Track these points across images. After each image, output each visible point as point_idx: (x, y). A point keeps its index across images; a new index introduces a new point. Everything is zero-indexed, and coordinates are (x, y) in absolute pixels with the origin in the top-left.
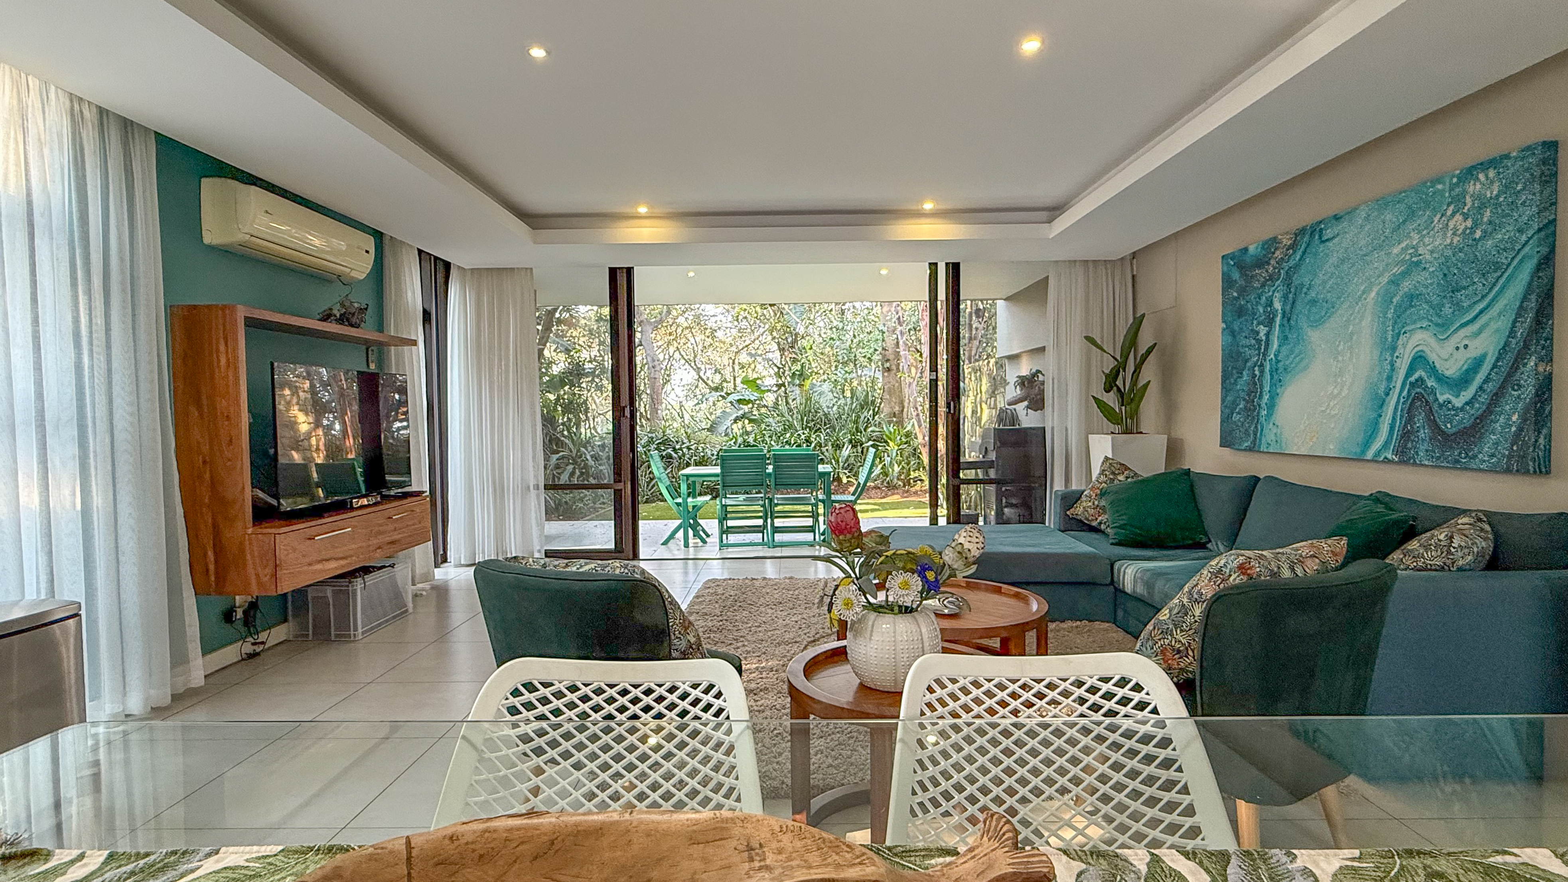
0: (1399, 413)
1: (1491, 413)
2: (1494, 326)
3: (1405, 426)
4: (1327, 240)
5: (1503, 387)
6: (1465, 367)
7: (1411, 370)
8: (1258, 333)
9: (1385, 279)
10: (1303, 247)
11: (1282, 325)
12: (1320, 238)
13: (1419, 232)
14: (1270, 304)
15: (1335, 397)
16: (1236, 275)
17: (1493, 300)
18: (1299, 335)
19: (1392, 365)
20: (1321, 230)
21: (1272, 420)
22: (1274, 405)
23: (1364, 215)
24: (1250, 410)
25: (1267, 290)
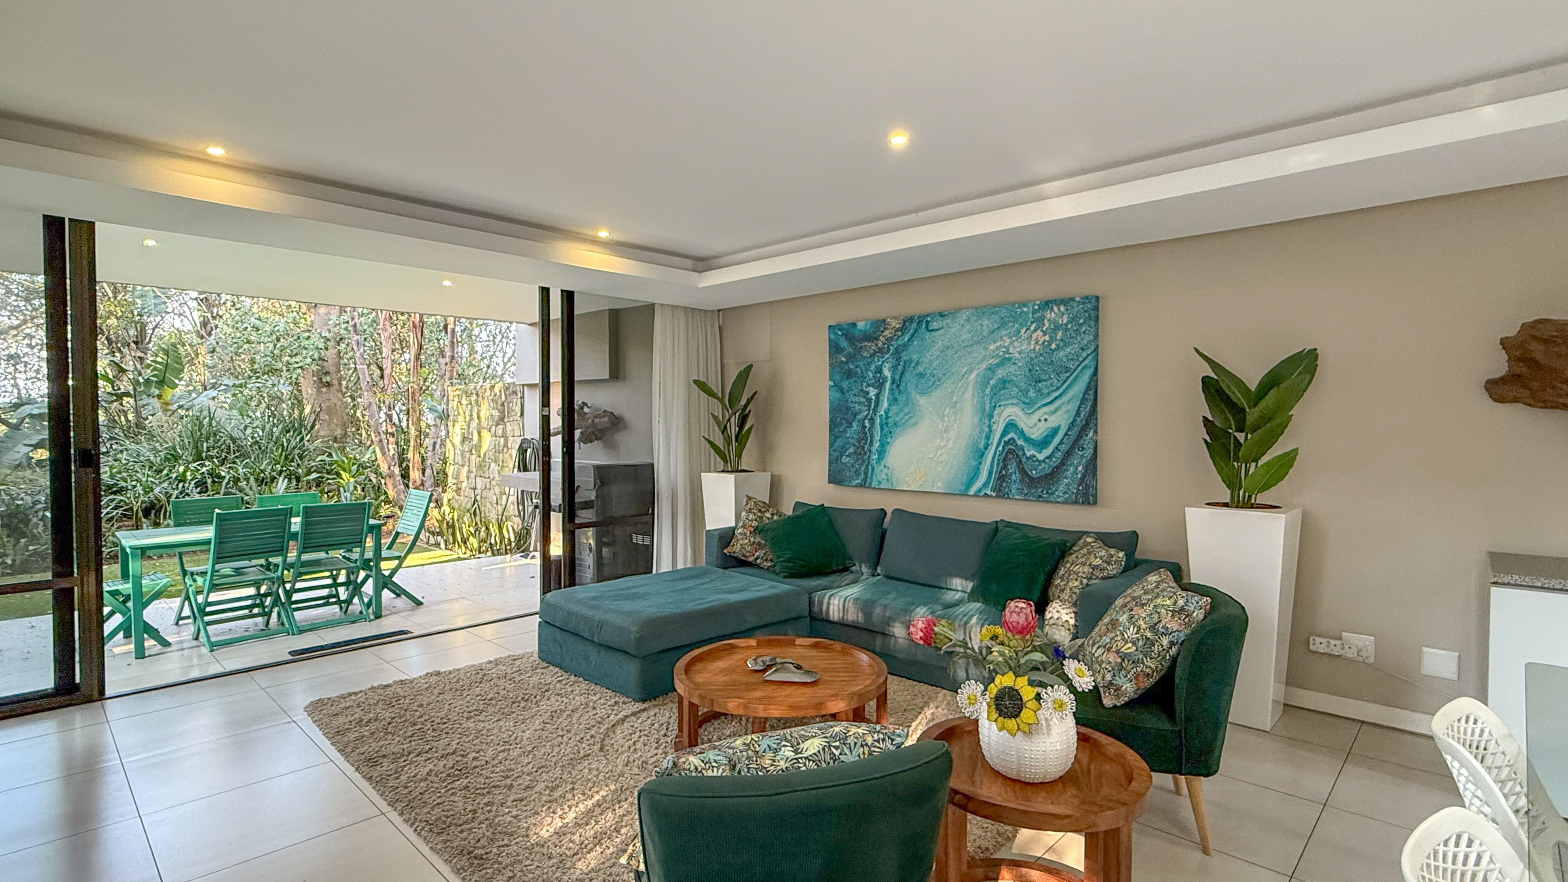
0: (996, 462)
1: (1064, 465)
2: (1064, 409)
3: (1001, 471)
4: (933, 330)
5: (1072, 448)
6: (1046, 433)
7: (1005, 433)
8: (868, 393)
9: (984, 366)
10: (912, 331)
11: (891, 389)
12: (927, 327)
13: (1010, 338)
14: (879, 370)
15: (941, 449)
16: (844, 343)
17: (1064, 391)
18: (907, 399)
19: (990, 427)
20: (928, 322)
21: (883, 464)
22: (885, 452)
23: (965, 317)
24: (860, 454)
25: (876, 359)
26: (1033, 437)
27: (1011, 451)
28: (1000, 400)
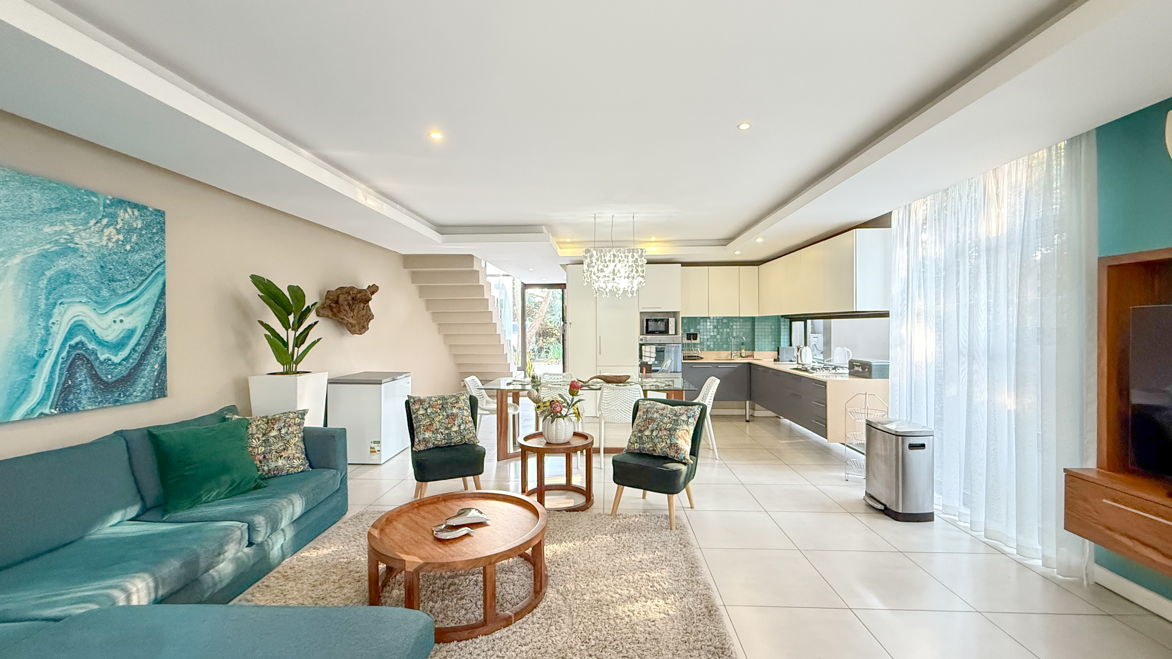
0: (57, 372)
1: (141, 365)
2: (141, 310)
3: (66, 381)
5: (148, 348)
6: (122, 335)
7: (71, 334)
9: (35, 250)
13: (74, 225)
17: (140, 294)
19: (47, 329)
26: (107, 339)
27: (79, 357)
28: (62, 296)
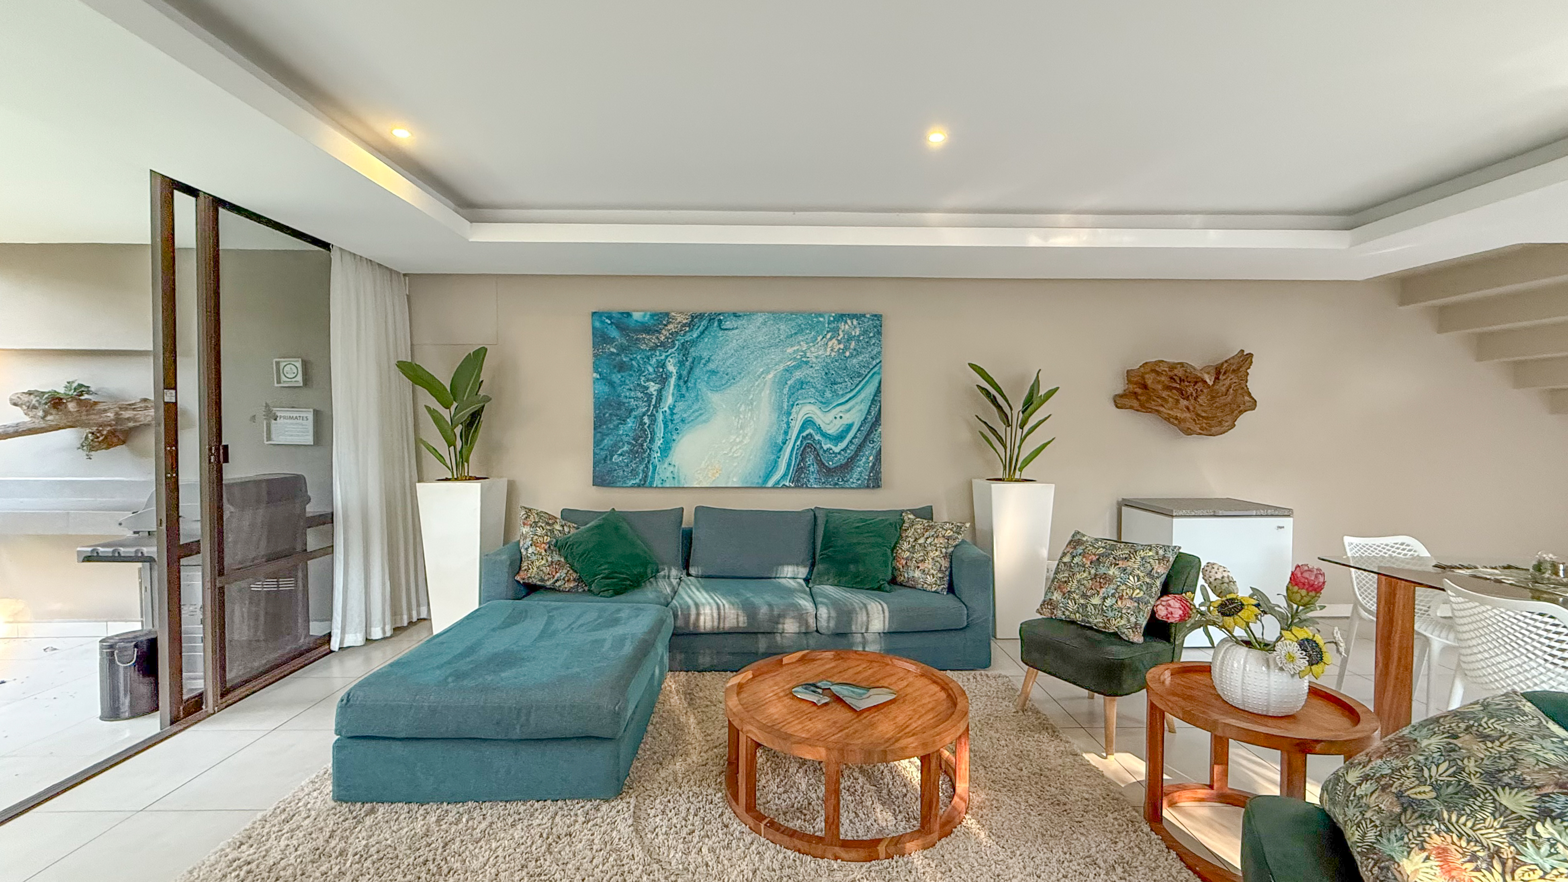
0: (794, 456)
1: (857, 456)
2: (857, 408)
3: (799, 464)
4: (726, 329)
5: (864, 441)
6: (841, 429)
7: (803, 428)
8: (647, 388)
9: (781, 367)
10: (701, 328)
11: (677, 386)
12: (719, 326)
13: (807, 343)
14: (662, 365)
15: (738, 444)
16: (614, 333)
17: (857, 393)
18: (697, 395)
19: (788, 423)
20: (720, 321)
21: (667, 461)
22: (670, 448)
23: (761, 320)
24: (637, 452)
25: (658, 353)
26: (830, 432)
27: (809, 446)
28: (798, 399)
